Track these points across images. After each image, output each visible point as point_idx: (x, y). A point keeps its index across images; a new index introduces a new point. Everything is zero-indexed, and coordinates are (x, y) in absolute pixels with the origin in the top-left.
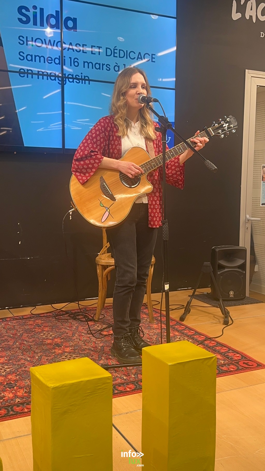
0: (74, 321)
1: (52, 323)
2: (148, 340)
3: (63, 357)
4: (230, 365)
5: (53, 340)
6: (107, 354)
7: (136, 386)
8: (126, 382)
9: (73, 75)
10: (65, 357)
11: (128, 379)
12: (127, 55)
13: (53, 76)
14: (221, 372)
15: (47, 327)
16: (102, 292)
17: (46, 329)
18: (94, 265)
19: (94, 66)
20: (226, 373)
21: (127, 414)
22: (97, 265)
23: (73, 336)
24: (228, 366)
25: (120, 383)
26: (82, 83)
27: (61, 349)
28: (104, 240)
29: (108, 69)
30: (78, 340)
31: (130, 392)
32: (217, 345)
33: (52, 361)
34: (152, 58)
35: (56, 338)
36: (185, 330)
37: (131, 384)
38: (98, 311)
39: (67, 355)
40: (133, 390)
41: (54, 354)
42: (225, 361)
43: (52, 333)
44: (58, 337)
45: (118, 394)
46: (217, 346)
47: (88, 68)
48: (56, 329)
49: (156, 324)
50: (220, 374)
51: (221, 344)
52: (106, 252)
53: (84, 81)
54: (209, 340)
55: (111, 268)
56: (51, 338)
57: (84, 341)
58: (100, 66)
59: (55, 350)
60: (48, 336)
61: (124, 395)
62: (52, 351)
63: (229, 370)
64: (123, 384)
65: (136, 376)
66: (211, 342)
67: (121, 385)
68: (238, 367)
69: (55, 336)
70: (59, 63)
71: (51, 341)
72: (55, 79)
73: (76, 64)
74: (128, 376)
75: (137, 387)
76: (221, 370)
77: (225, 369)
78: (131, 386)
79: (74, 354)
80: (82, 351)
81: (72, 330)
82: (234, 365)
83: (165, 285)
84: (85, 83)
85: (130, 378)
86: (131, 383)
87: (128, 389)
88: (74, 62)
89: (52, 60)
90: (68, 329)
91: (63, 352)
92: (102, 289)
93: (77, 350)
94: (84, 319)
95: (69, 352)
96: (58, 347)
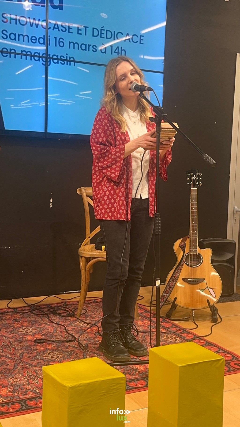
0: (54, 316)
1: (31, 318)
3: (46, 355)
5: (33, 336)
6: (92, 352)
10: (48, 354)
12: (115, 36)
15: (26, 322)
16: (84, 286)
17: (26, 324)
22: (80, 256)
26: (67, 64)
27: (43, 346)
28: (87, 230)
30: (61, 336)
33: (35, 358)
34: (141, 40)
35: (37, 335)
36: (173, 328)
38: (80, 306)
39: (50, 352)
41: (36, 352)
43: (32, 329)
44: (38, 333)
47: (74, 48)
48: (36, 324)
49: (141, 321)
51: (211, 343)
52: (89, 243)
53: (69, 62)
55: (95, 261)
56: (31, 334)
57: (66, 338)
58: (86, 47)
59: (37, 347)
60: (28, 332)
62: (33, 348)
66: (200, 341)
68: (229, 367)
69: (35, 332)
71: (31, 337)
72: (39, 60)
73: (61, 44)
79: (57, 352)
80: (65, 349)
81: (53, 325)
83: (156, 281)
84: (70, 65)
88: (60, 42)
89: (36, 40)
90: (49, 325)
91: (45, 350)
92: (84, 283)
93: (60, 347)
94: (65, 314)
95: (52, 349)
96: (40, 344)
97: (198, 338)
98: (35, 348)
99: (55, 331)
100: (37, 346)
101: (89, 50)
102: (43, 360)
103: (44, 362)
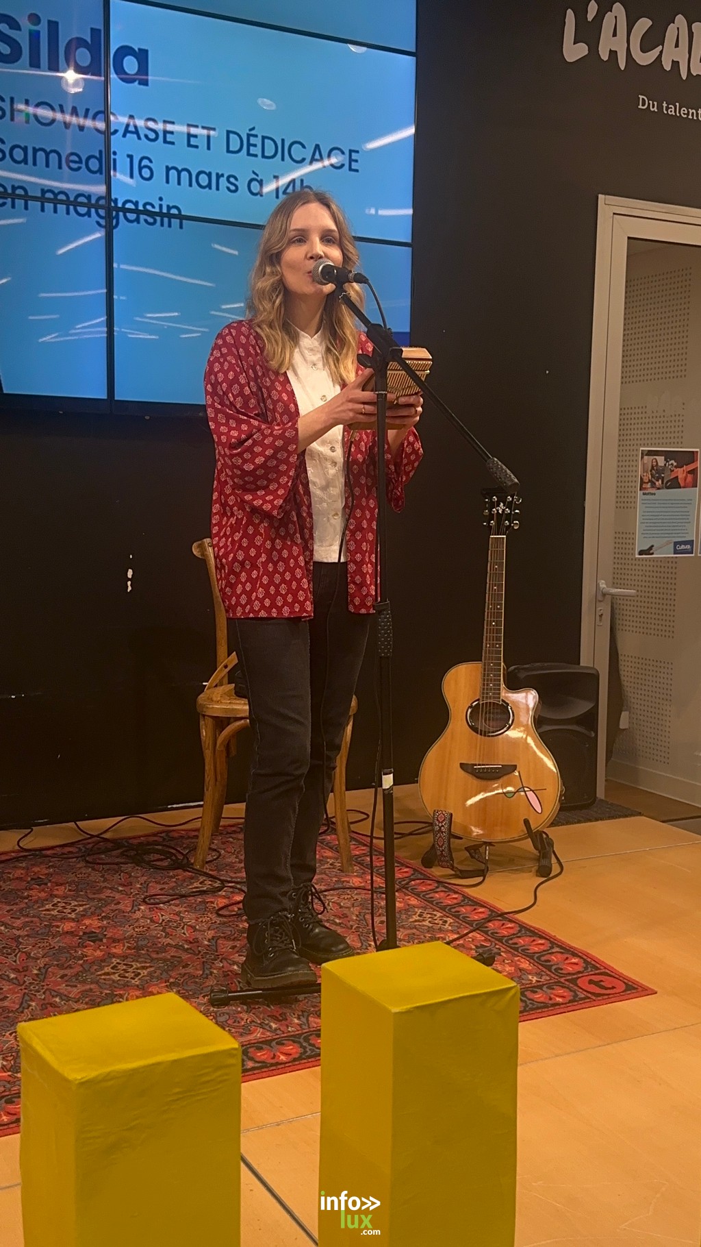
0: (137, 868)
1: (76, 875)
2: (338, 921)
3: (106, 970)
4: (553, 989)
5: (78, 921)
6: (225, 959)
7: (305, 1048)
8: (278, 1036)
9: (136, 204)
10: (112, 968)
11: (282, 1029)
12: (285, 151)
13: (82, 205)
14: (530, 1006)
15: (62, 885)
16: (211, 792)
17: (61, 891)
18: (193, 715)
19: (194, 179)
20: (543, 1010)
21: (278, 1125)
22: (201, 716)
23: (133, 911)
24: (549, 991)
25: (261, 1040)
26: (162, 225)
27: (102, 947)
28: (218, 647)
29: (233, 188)
30: (149, 921)
31: (287, 1065)
32: (520, 931)
33: (76, 980)
34: (351, 160)
35: (89, 918)
36: (437, 892)
37: (291, 1042)
38: (202, 843)
39: (118, 963)
40: (295, 1060)
41: (81, 962)
42: (542, 975)
43: (76, 903)
44: (93, 914)
45: (255, 1072)
46: (519, 935)
47: (179, 183)
48: (88, 892)
49: (357, 876)
50: (527, 1011)
51: (532, 929)
52: (226, 680)
53: (166, 220)
54: (500, 920)
55: (238, 726)
56: (73, 916)
57: (164, 924)
58: (210, 181)
59: (85, 950)
60: (65, 911)
61: (270, 1073)
62: (76, 951)
63: (550, 1002)
64: (268, 1042)
65: (304, 1020)
66: (503, 924)
67: (264, 1046)
68: (574, 992)
69: (85, 910)
70: (100, 171)
71: (73, 924)
72: (88, 214)
73: (146, 173)
74: (281, 1021)
75: (306, 1052)
76: (531, 1002)
77: (542, 1000)
78: (292, 1049)
79: (137, 961)
80: (158, 953)
81: (132, 893)
82: (565, 987)
83: (383, 777)
84: (170, 226)
85: (288, 1026)
86: (292, 1040)
87: (283, 1058)
88: (141, 168)
89: (80, 162)
90: (121, 891)
91: (106, 957)
92: (212, 782)
93: (145, 949)
94: (165, 863)
95: (123, 955)
96: (94, 942)
97: (499, 918)
98: (80, 953)
99: (136, 908)
100: (86, 947)
101: (218, 189)
102: (97, 982)
103: (101, 987)
